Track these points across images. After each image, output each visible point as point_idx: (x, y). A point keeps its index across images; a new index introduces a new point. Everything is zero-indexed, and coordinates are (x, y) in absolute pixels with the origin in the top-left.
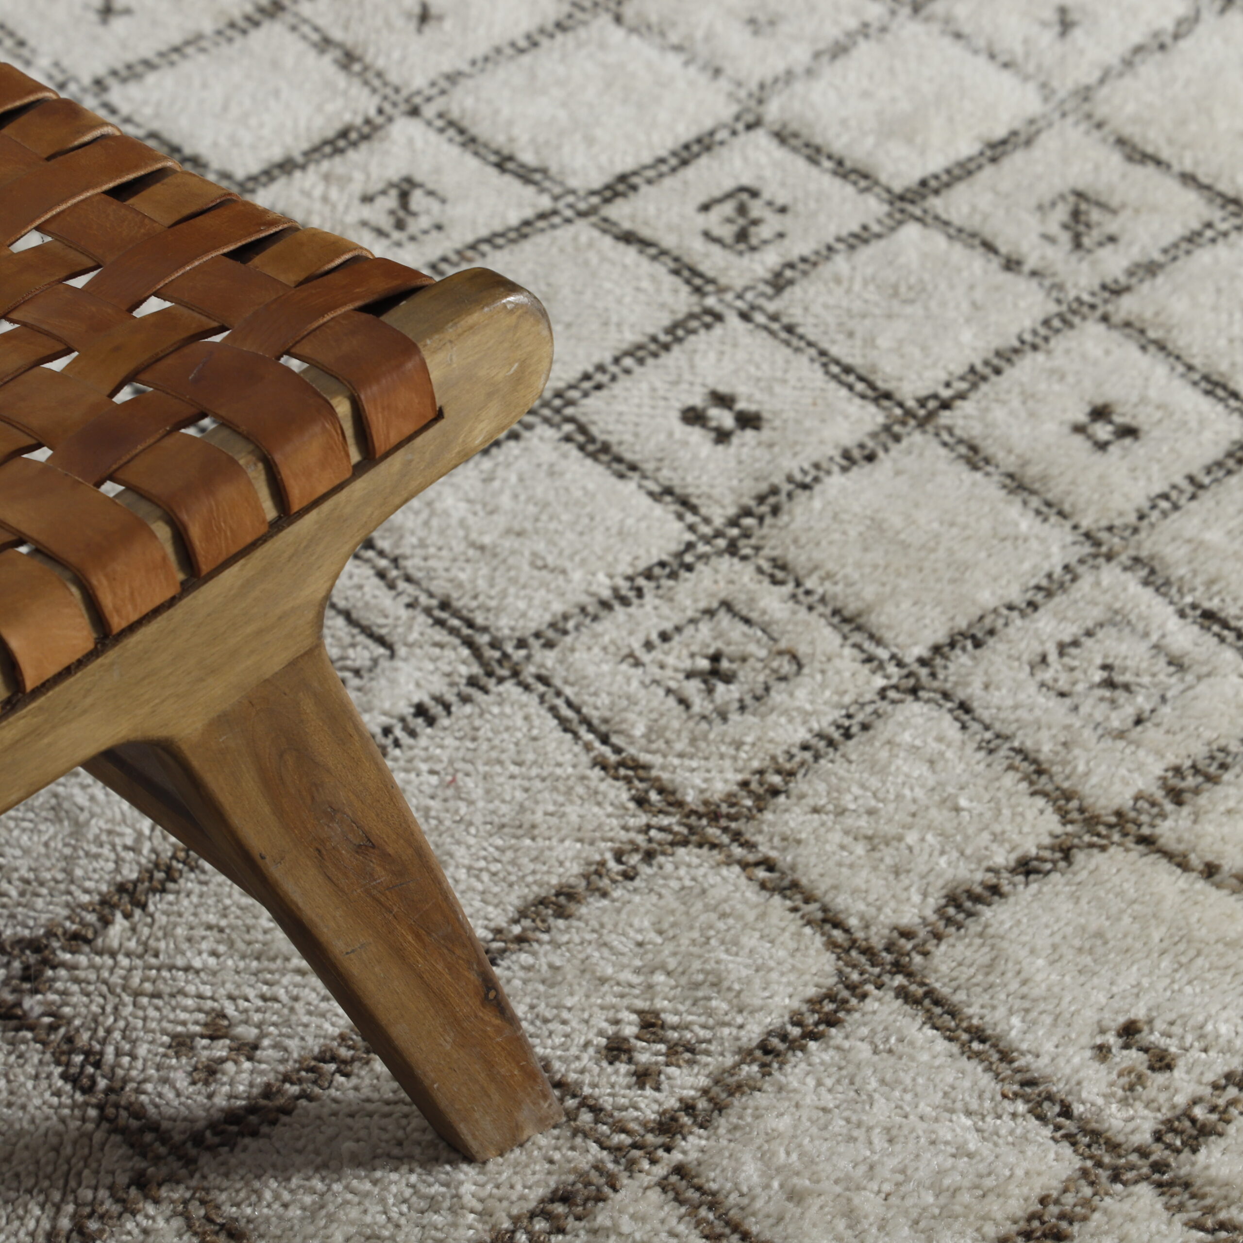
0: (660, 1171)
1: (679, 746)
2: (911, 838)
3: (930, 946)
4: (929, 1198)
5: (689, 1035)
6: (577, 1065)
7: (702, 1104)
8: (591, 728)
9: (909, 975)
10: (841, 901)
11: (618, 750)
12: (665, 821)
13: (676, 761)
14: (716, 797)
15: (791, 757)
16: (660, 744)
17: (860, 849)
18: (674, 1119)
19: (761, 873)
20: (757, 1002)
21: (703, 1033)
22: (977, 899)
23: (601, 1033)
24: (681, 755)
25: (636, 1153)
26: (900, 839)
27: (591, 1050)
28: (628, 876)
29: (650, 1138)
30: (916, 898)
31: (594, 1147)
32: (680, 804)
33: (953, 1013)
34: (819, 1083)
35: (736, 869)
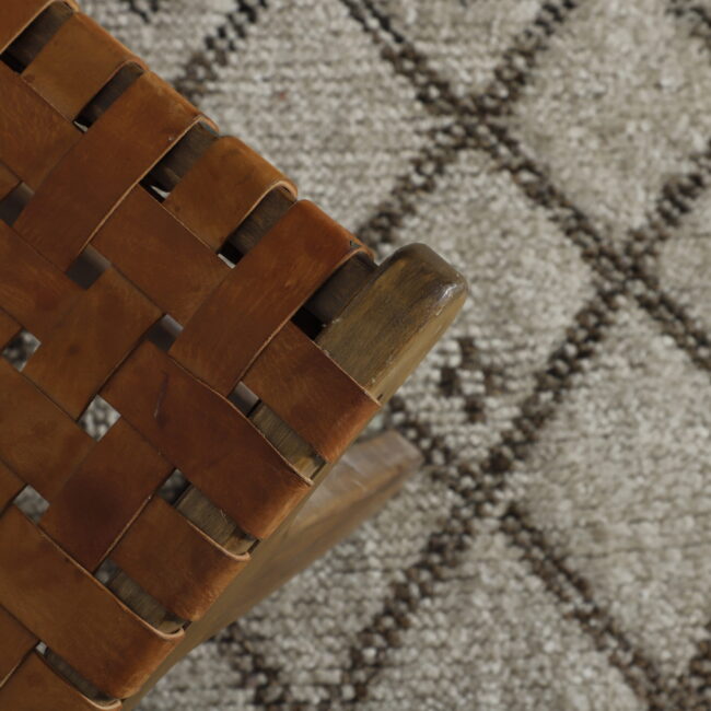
0: (499, 511)
1: (445, 32)
2: (631, 128)
3: (658, 247)
4: (690, 522)
5: (497, 360)
6: (423, 404)
7: (518, 436)
8: (376, 15)
9: (645, 279)
10: (588, 205)
11: (399, 39)
12: (447, 121)
13: (444, 49)
14: (481, 91)
15: (529, 34)
16: (430, 31)
17: (594, 144)
18: (500, 456)
19: (526, 176)
20: (542, 325)
21: (508, 358)
22: (686, 191)
23: (435, 366)
24: (448, 41)
25: (479, 496)
26: (622, 129)
27: (432, 388)
28: (428, 188)
29: (488, 479)
30: (641, 196)
31: (450, 494)
32: (453, 101)
33: (681, 317)
34: (598, 407)
35: (506, 175)
